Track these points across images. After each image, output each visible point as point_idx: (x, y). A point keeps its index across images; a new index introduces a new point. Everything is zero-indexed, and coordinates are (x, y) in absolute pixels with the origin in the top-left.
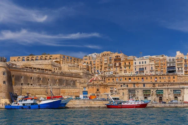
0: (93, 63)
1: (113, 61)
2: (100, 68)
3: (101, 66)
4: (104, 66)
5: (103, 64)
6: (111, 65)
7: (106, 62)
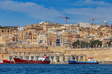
0: (18, 35)
1: (28, 35)
2: (22, 39)
3: (22, 37)
4: (23, 38)
5: (23, 36)
6: (27, 37)
7: (24, 35)
